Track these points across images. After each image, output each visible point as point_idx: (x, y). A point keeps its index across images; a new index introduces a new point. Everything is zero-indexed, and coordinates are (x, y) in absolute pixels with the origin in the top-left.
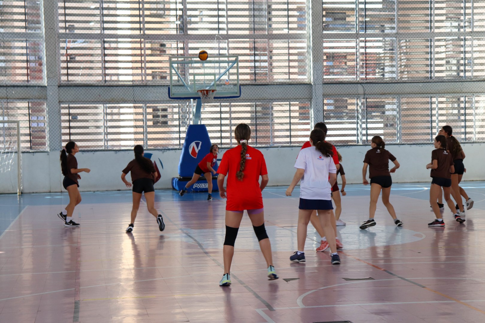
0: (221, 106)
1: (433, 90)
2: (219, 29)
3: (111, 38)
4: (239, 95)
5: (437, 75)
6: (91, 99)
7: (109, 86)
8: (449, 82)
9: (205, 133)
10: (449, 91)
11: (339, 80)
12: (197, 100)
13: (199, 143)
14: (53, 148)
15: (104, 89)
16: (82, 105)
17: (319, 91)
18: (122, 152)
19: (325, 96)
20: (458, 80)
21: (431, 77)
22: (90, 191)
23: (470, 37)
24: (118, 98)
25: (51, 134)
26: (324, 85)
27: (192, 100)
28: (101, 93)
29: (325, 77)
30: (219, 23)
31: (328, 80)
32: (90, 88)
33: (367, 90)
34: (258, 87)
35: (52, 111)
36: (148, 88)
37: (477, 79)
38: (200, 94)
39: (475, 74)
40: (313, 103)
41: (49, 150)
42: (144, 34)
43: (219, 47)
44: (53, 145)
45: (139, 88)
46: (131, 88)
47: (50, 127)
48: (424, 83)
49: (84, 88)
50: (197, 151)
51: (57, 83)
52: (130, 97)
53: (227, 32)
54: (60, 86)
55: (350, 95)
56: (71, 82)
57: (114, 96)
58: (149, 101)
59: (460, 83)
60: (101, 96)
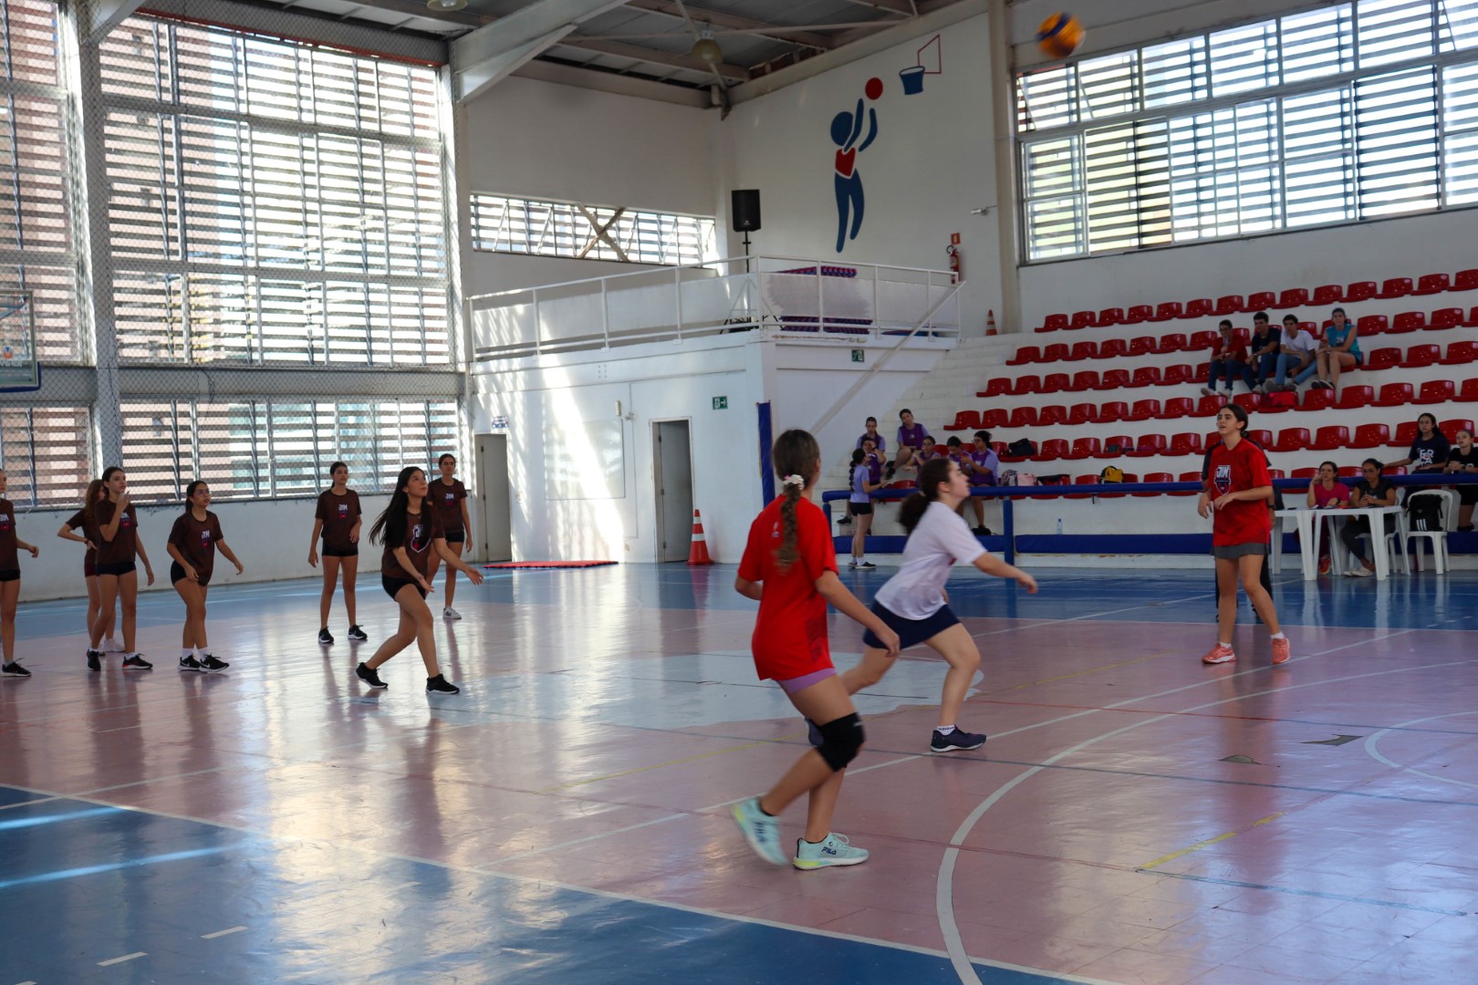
4: (37, 385)
26: (121, 372)
33: (215, 383)
40: (96, 411)
55: (182, 393)
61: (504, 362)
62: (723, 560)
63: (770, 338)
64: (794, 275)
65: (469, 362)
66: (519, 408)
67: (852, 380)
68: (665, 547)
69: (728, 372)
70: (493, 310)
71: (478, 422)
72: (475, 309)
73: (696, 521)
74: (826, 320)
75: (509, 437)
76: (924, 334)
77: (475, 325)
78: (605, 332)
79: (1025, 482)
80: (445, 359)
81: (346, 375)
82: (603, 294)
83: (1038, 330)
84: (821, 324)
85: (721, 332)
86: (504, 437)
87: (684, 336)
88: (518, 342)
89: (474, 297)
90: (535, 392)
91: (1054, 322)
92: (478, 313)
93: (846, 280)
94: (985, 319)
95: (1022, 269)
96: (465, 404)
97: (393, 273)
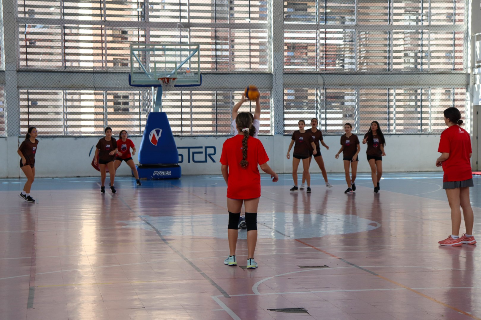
0: (182, 94)
1: (391, 82)
2: (181, 17)
3: (71, 23)
4: (200, 84)
5: (395, 67)
6: (50, 85)
7: (69, 72)
8: (406, 74)
9: (166, 120)
10: (406, 83)
11: (299, 70)
12: (157, 87)
13: (160, 130)
14: (11, 134)
15: (64, 76)
16: (41, 91)
17: (279, 81)
18: (82, 138)
19: (286, 86)
20: (415, 73)
21: (389, 69)
22: (49, 177)
23: (427, 30)
24: (79, 84)
25: (9, 119)
26: (284, 75)
27: (153, 87)
28: (61, 79)
29: (285, 67)
30: (180, 11)
31: (288, 70)
32: (50, 74)
33: (327, 81)
34: (219, 76)
35: (11, 96)
36: (108, 75)
37: (433, 72)
38: (161, 82)
39: (432, 67)
40: (273, 92)
41: (7, 136)
42: (105, 21)
43: (181, 35)
44: (11, 131)
45: (99, 74)
46: (92, 75)
47: (9, 112)
48: (382, 75)
49: (43, 74)
50: (157, 138)
51: (16, 68)
52: (90, 84)
53: (189, 21)
54: (19, 71)
55: (310, 85)
56: (30, 68)
57: (74, 82)
58: (110, 88)
59: (417, 75)
60: (61, 82)
65: (473, 68)
71: (475, 99)
72: (477, 40)
77: (476, 48)
80: (462, 67)
89: (477, 34)
96: (469, 89)
97: (432, 23)
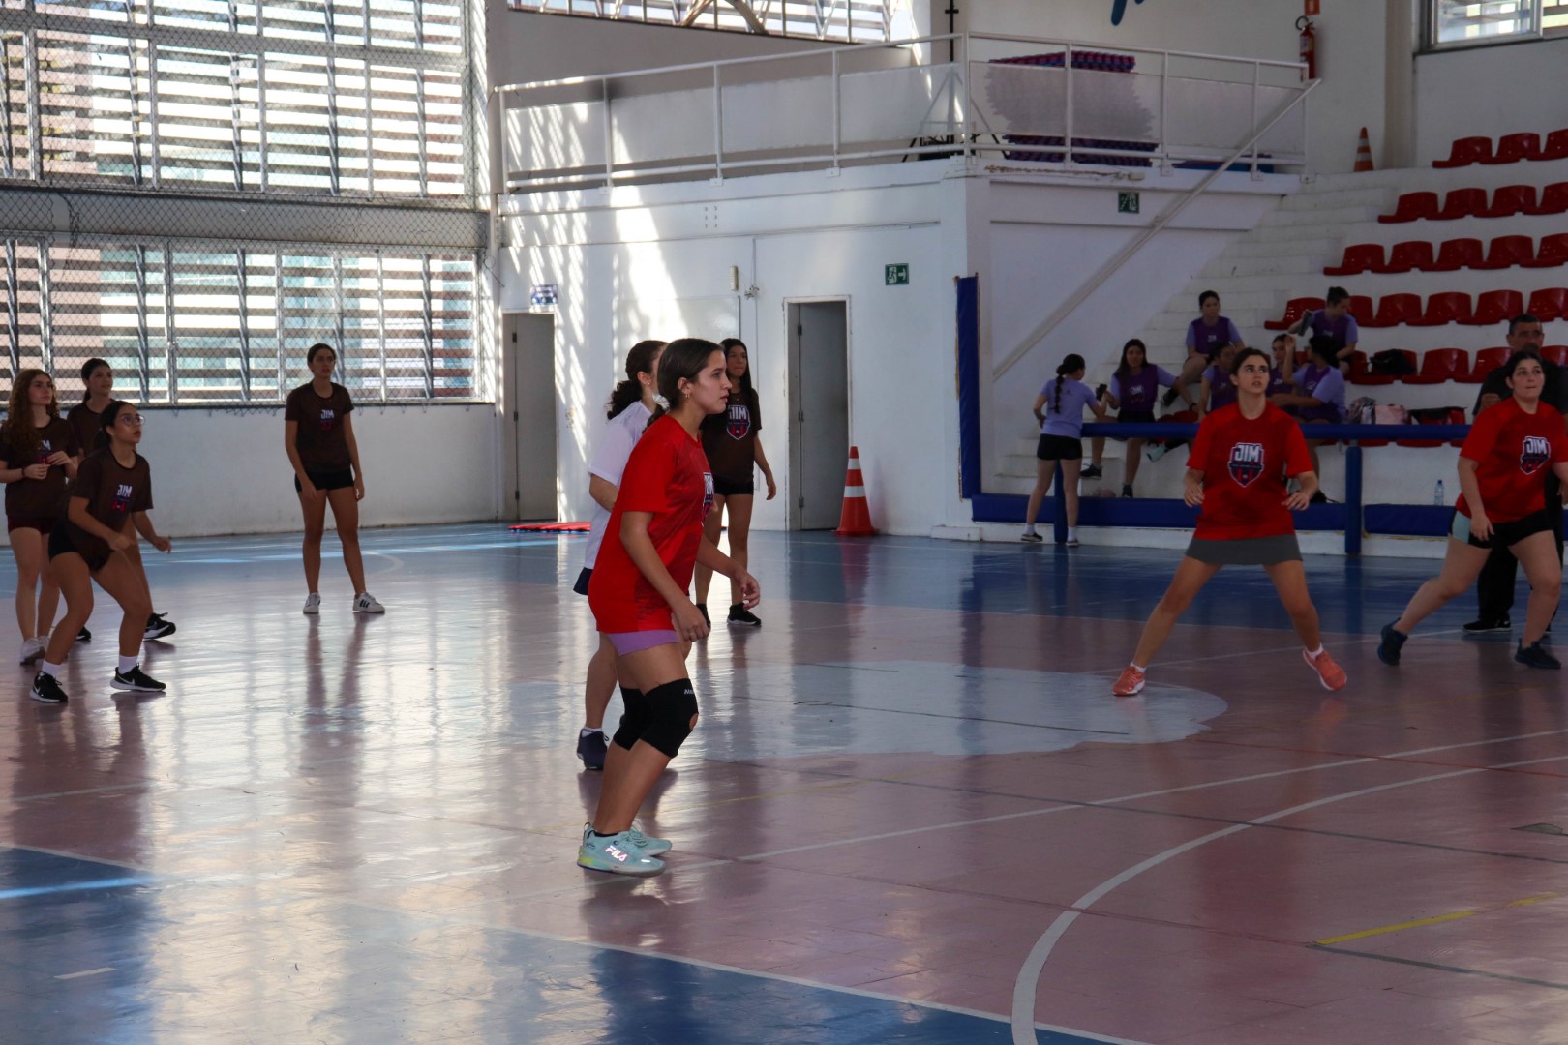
33: (81, 216)
48: (251, 205)
61: (553, 195)
62: (894, 530)
63: (981, 171)
64: (1027, 67)
65: (497, 192)
66: (576, 275)
67: (1120, 240)
68: (801, 506)
69: (911, 225)
70: (538, 110)
71: (508, 293)
72: (508, 106)
73: (851, 465)
74: (1077, 142)
75: (558, 321)
76: (1247, 168)
77: (508, 134)
78: (717, 152)
79: (1386, 418)
80: (457, 188)
81: (294, 209)
82: (715, 90)
83: (1437, 165)
84: (1067, 149)
85: (905, 158)
86: (550, 318)
87: (843, 164)
88: (577, 164)
89: (507, 88)
90: (602, 246)
91: (1467, 151)
92: (513, 113)
93: (1114, 76)
94: (1355, 142)
95: (1422, 60)
96: (488, 263)
97: (376, 42)
